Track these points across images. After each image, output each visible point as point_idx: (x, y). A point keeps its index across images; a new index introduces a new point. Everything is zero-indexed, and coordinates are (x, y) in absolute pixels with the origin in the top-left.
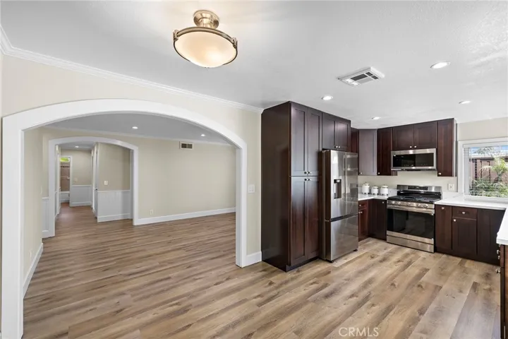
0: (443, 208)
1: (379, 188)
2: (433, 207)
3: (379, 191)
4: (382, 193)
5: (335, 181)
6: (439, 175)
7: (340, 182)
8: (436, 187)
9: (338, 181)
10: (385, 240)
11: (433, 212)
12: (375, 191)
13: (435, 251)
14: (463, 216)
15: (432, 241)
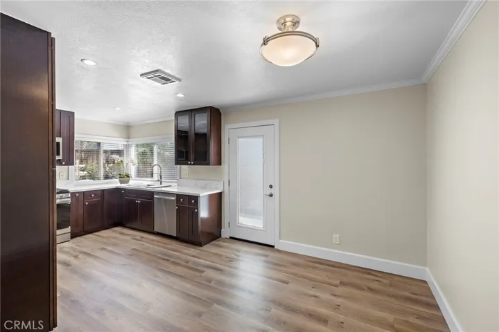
0: (77, 195)
2: (69, 195)
11: (68, 201)
13: (72, 238)
14: (93, 198)
15: (69, 229)
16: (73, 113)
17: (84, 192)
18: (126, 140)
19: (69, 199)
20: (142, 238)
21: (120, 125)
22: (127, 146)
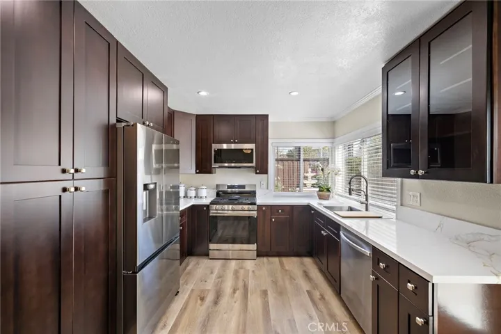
0: (264, 208)
1: (197, 189)
2: (255, 207)
3: (197, 194)
4: (200, 195)
5: (146, 187)
6: (257, 173)
7: (155, 189)
8: (251, 185)
9: (152, 187)
10: (207, 255)
11: (254, 214)
12: (192, 193)
13: (258, 256)
14: (280, 214)
15: (254, 247)
16: (267, 116)
17: (271, 206)
18: (330, 140)
19: (255, 213)
20: (322, 298)
21: (323, 123)
22: (333, 149)
